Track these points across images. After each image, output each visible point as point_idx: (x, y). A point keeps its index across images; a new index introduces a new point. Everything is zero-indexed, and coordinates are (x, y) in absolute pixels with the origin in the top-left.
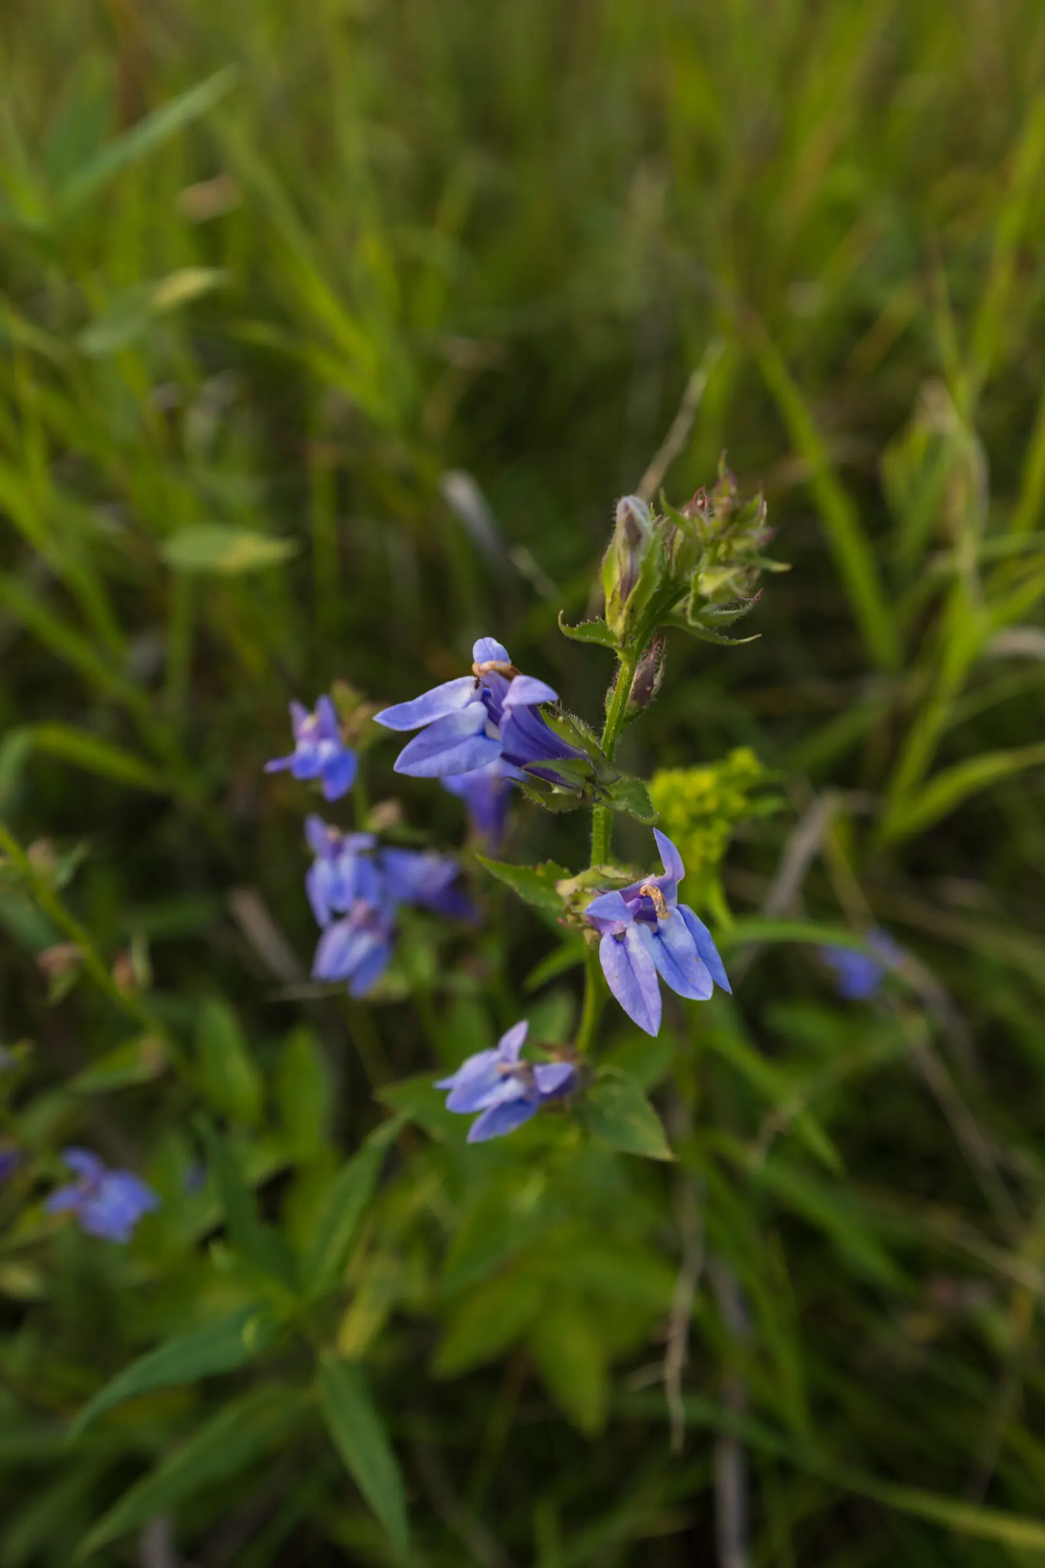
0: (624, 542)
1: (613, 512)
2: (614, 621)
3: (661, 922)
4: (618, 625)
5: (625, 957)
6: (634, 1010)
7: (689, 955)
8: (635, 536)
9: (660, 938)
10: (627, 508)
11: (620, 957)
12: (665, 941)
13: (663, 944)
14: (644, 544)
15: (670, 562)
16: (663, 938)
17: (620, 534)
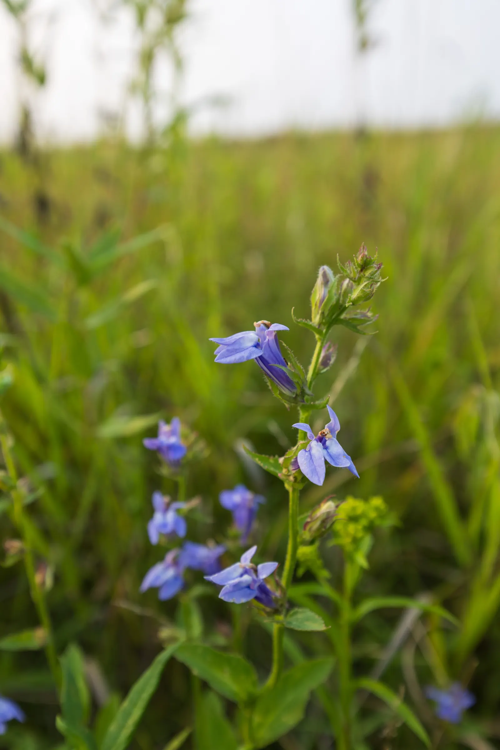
0: (322, 284)
1: (317, 272)
2: (315, 317)
3: (328, 443)
4: (316, 319)
5: (309, 456)
6: (312, 477)
7: (339, 455)
8: (326, 282)
9: (326, 450)
10: (323, 269)
11: (307, 456)
12: (329, 451)
13: (328, 452)
14: (330, 284)
15: (340, 293)
16: (328, 450)
17: (320, 280)
